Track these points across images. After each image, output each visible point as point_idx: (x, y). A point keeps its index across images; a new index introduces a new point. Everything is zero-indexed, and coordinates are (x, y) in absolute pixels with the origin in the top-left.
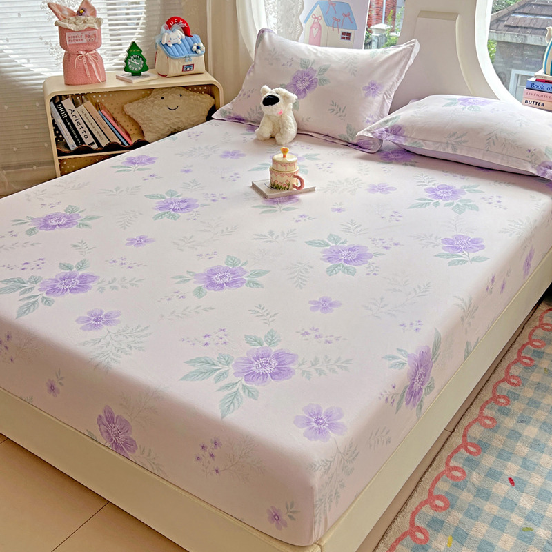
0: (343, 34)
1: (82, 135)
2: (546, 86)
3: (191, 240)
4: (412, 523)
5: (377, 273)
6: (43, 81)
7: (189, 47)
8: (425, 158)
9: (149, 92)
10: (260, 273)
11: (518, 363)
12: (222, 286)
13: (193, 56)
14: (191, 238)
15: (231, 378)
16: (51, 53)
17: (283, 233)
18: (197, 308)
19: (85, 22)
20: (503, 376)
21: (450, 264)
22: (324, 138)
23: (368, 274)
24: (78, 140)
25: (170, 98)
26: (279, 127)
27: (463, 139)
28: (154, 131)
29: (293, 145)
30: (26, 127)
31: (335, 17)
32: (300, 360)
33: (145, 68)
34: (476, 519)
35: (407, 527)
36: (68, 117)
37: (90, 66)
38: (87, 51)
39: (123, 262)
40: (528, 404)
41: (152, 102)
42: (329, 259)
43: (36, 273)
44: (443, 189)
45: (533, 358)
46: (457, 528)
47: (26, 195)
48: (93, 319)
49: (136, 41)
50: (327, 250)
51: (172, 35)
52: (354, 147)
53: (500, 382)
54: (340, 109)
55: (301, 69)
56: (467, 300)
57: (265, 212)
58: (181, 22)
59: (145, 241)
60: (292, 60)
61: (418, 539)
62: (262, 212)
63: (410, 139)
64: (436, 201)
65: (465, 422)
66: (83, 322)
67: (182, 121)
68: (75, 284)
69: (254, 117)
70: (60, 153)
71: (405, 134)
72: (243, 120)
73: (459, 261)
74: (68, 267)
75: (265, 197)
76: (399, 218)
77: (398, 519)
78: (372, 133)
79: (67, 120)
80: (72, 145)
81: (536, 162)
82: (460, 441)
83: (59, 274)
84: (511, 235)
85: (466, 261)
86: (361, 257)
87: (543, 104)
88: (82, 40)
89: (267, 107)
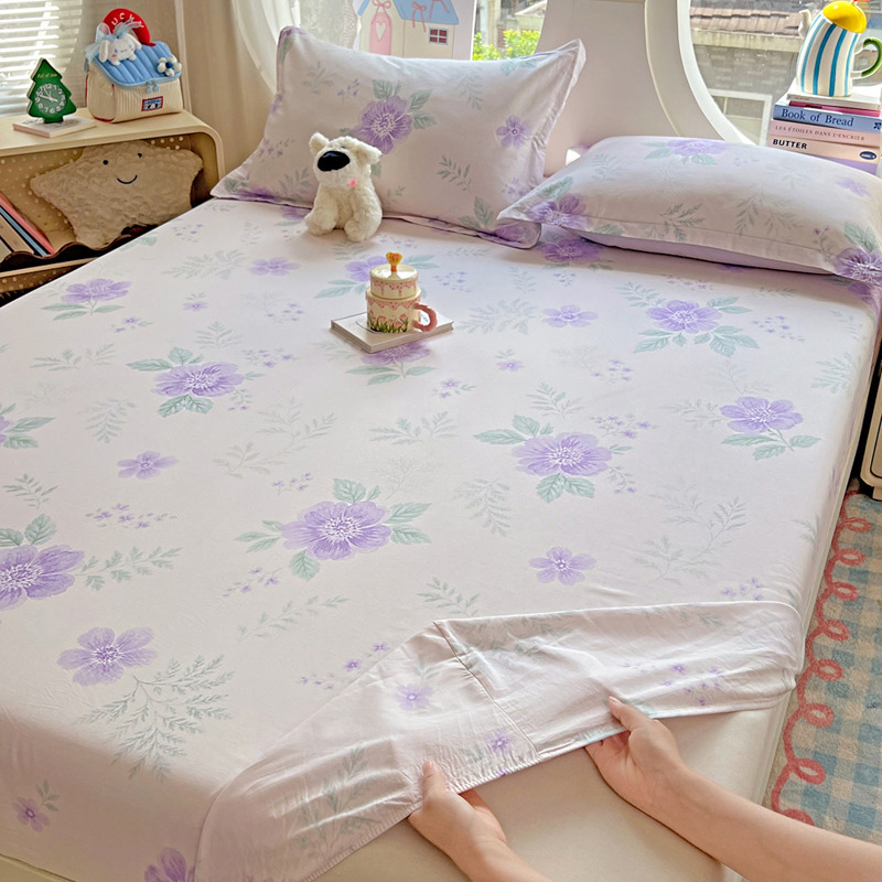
0: (433, 32)
2: (808, 113)
3: (251, 453)
5: (631, 486)
7: (150, 64)
8: (623, 252)
9: (75, 152)
10: (413, 510)
11: (833, 596)
12: (343, 545)
13: (160, 82)
14: (249, 447)
18: (310, 602)
21: (756, 456)
22: (431, 224)
23: (618, 491)
25: (120, 161)
26: (350, 210)
27: (694, 216)
29: (377, 240)
31: (415, 3)
33: (72, 110)
39: (125, 513)
41: (87, 170)
42: (533, 468)
44: (677, 309)
45: (853, 584)
48: (94, 653)
49: (46, 57)
50: (520, 448)
51: (118, 44)
52: (492, 238)
54: (459, 172)
55: (377, 100)
57: (376, 380)
58: (131, 18)
59: (157, 464)
60: (356, 83)
62: (371, 382)
63: (596, 221)
64: (677, 333)
66: (75, 664)
67: (145, 203)
68: (35, 575)
69: (294, 189)
71: (586, 212)
72: (272, 197)
73: (770, 449)
74: (9, 537)
75: (364, 348)
76: (627, 374)
78: (528, 213)
81: (831, 251)
84: (834, 390)
85: (783, 448)
86: (590, 459)
87: (804, 146)
89: (328, 172)
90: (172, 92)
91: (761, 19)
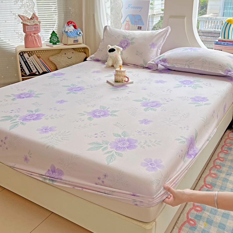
0: (138, 27)
1: (32, 69)
2: (222, 43)
3: (84, 101)
4: (188, 217)
5: (165, 110)
6: (15, 49)
7: (76, 33)
10: (116, 111)
11: (222, 152)
12: (99, 116)
13: (78, 36)
15: (109, 149)
16: (19, 37)
17: (123, 98)
18: (90, 124)
19: (34, 22)
20: (217, 157)
21: (196, 106)
22: (134, 66)
23: (162, 110)
24: (30, 71)
25: (69, 54)
26: (115, 61)
27: (192, 62)
28: (62, 67)
30: (8, 68)
31: (135, 21)
32: (139, 141)
33: (59, 42)
34: (215, 214)
35: (186, 219)
36: (26, 61)
37: (36, 40)
38: (34, 34)
39: (55, 109)
40: (229, 168)
41: (61, 55)
42: (144, 106)
43: (17, 114)
44: (186, 81)
45: (228, 150)
46: (208, 219)
47: (11, 86)
48: (44, 129)
49: (54, 30)
50: (142, 103)
51: (69, 28)
52: (147, 68)
53: (216, 160)
54: (140, 54)
56: (206, 118)
57: (114, 90)
58: (73, 23)
59: (64, 102)
60: (119, 36)
61: (191, 224)
62: (112, 91)
63: (170, 64)
64: (184, 85)
65: (204, 176)
66: (40, 131)
67: (73, 63)
68: (35, 117)
69: (104, 59)
70: (23, 76)
71: (168, 62)
72: (99, 60)
73: (199, 105)
74: (31, 111)
75: (113, 85)
76: (170, 91)
77: (181, 216)
78: (154, 62)
79: (26, 62)
80: (28, 73)
81: (223, 70)
82: (203, 184)
83: (27, 114)
84: (218, 96)
85: (202, 105)
86: (157, 105)
87: (222, 50)
88: (32, 29)
89: (110, 53)
90: (80, 39)
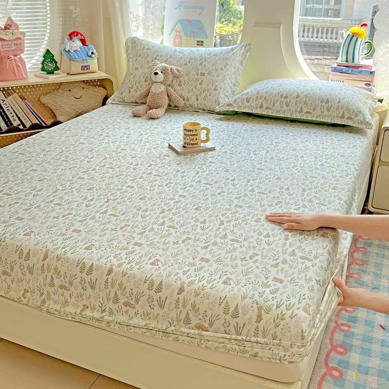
0: (198, 42)
1: (11, 119)
2: (344, 69)
7: (85, 53)
9: (57, 87)
20: (351, 260)
24: (8, 123)
25: (76, 90)
28: (65, 114)
31: (191, 31)
33: (58, 69)
36: (1, 106)
37: (18, 66)
38: (15, 56)
41: (62, 93)
49: (49, 49)
58: (79, 35)
67: (85, 106)
80: (4, 127)
87: (343, 82)
88: (11, 47)
90: (93, 63)
91: (327, 60)
